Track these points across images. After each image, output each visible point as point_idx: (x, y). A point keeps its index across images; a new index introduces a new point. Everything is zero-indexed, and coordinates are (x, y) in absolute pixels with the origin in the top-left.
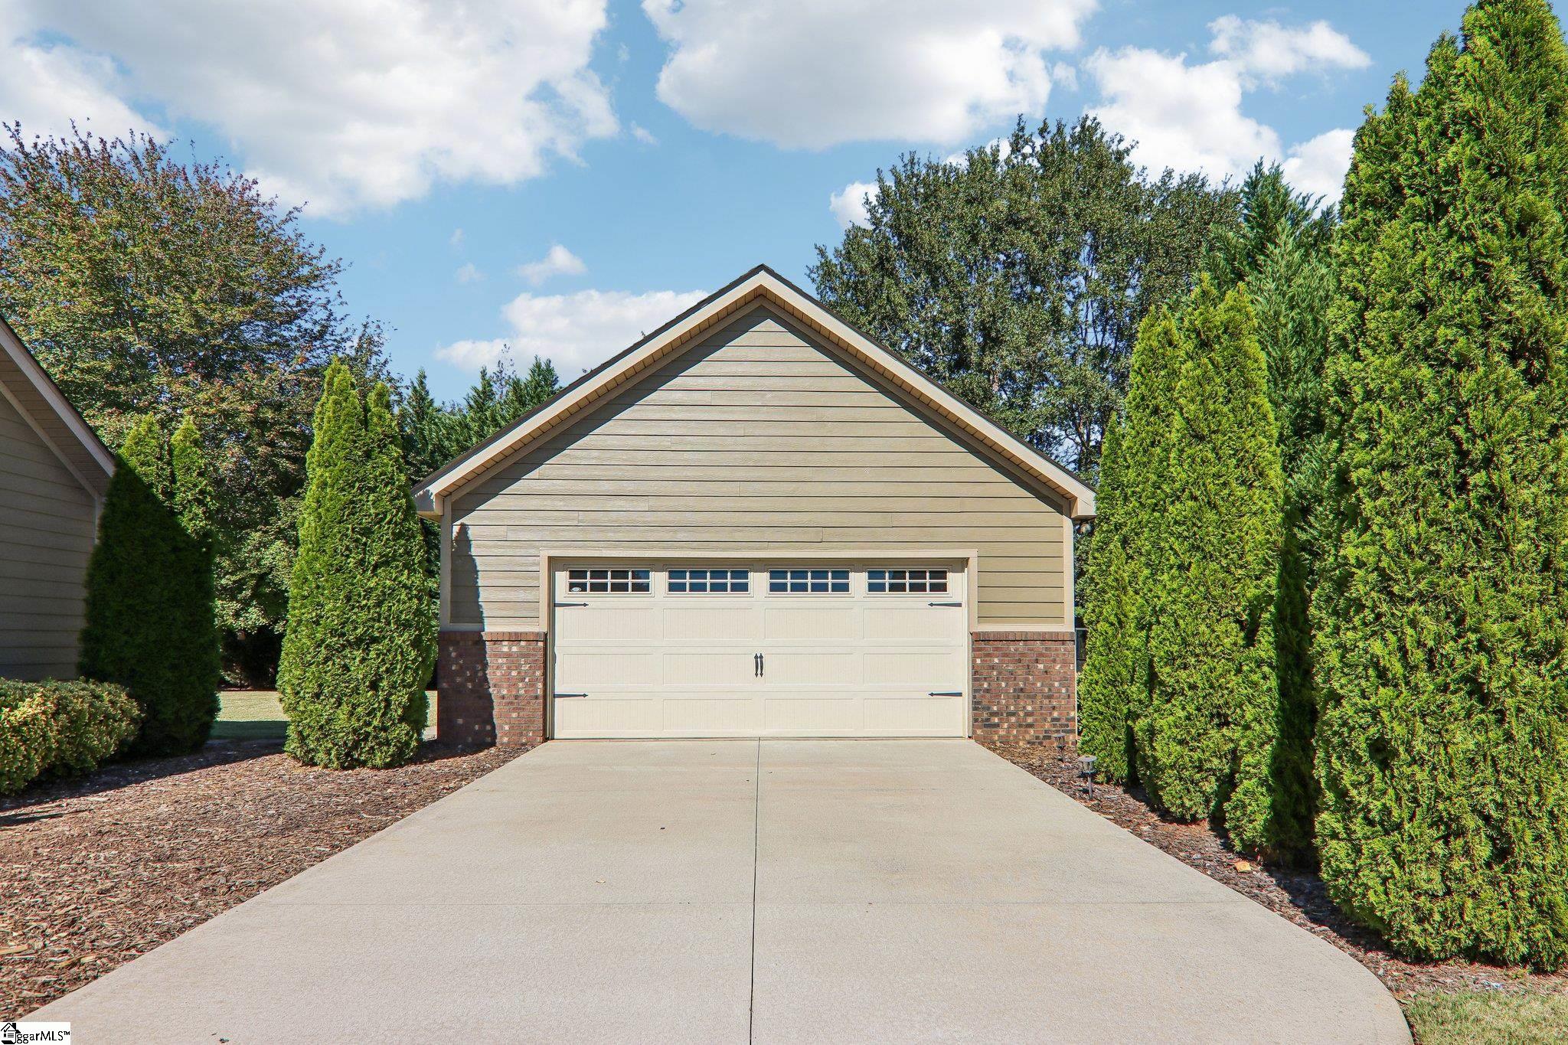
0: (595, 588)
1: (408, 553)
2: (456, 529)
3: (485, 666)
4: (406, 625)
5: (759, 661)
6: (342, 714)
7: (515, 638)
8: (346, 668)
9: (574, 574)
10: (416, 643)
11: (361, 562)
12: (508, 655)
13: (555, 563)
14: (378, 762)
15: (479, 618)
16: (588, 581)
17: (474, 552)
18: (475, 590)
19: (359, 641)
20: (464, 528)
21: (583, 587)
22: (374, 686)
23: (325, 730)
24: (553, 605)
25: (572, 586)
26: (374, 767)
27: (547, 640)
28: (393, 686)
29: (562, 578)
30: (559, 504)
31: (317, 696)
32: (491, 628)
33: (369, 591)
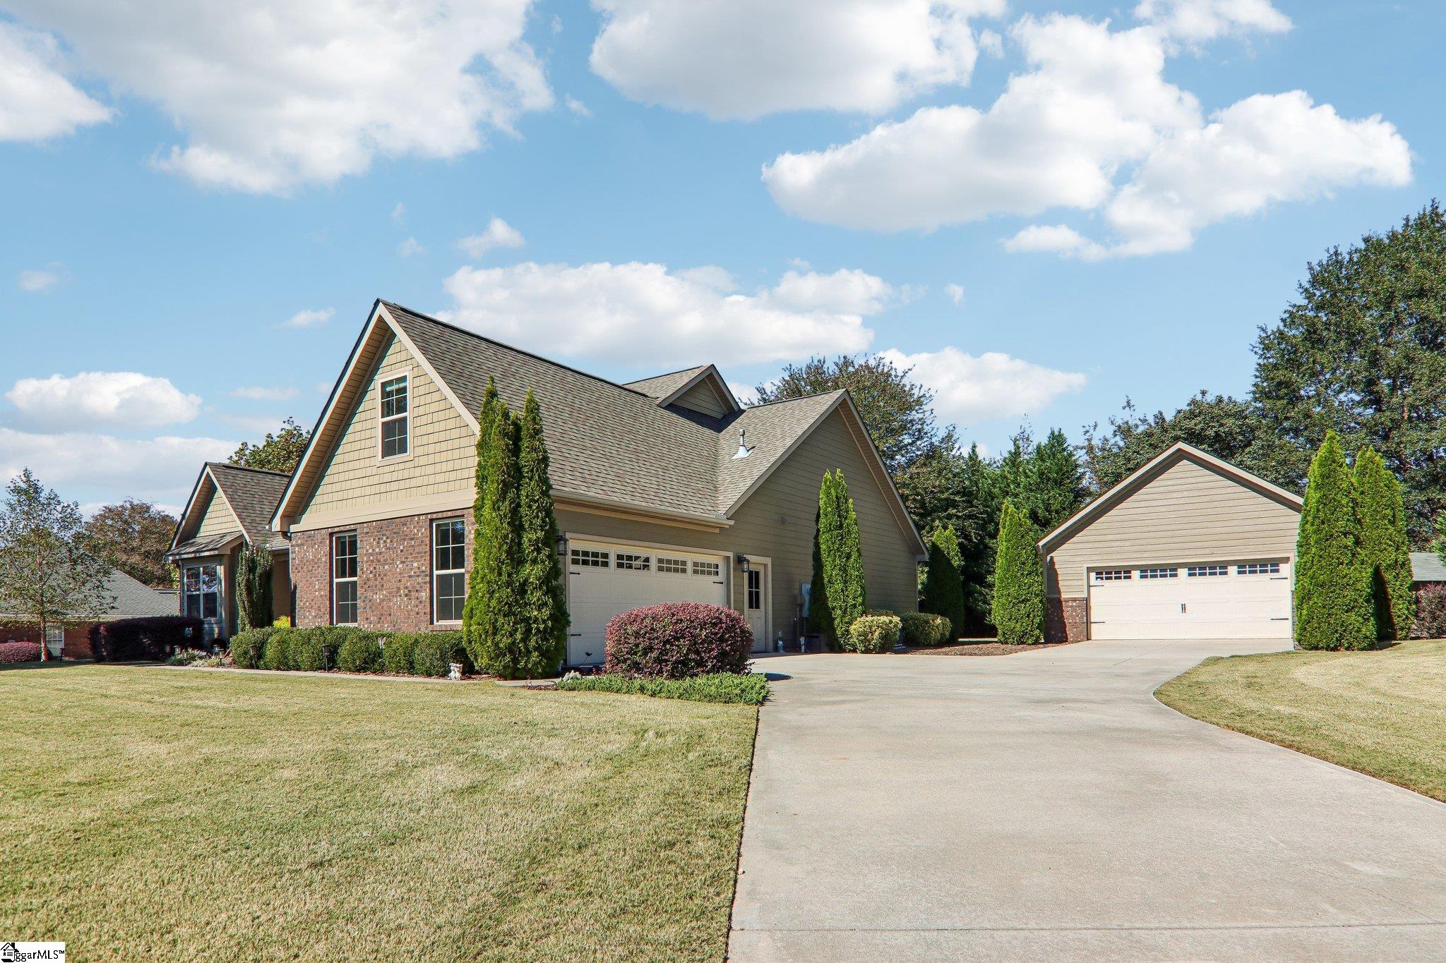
0: (1107, 578)
1: (1037, 570)
2: (1048, 558)
3: (1062, 611)
4: (1037, 595)
5: (1184, 608)
6: (1018, 626)
7: (1074, 600)
8: (1019, 610)
9: (1097, 574)
10: (1041, 601)
11: (1022, 574)
12: (1071, 607)
13: (1089, 570)
14: (1030, 642)
15: (1059, 593)
16: (1104, 576)
17: (1056, 567)
18: (1057, 582)
19: (1023, 600)
20: (1052, 558)
21: (1102, 578)
22: (1028, 616)
23: (1012, 631)
24: (1089, 586)
25: (1097, 578)
26: (1029, 644)
27: (1087, 600)
28: (1034, 616)
29: (1093, 575)
30: (1091, 546)
31: (1009, 620)
32: (1064, 596)
33: (1025, 584)
